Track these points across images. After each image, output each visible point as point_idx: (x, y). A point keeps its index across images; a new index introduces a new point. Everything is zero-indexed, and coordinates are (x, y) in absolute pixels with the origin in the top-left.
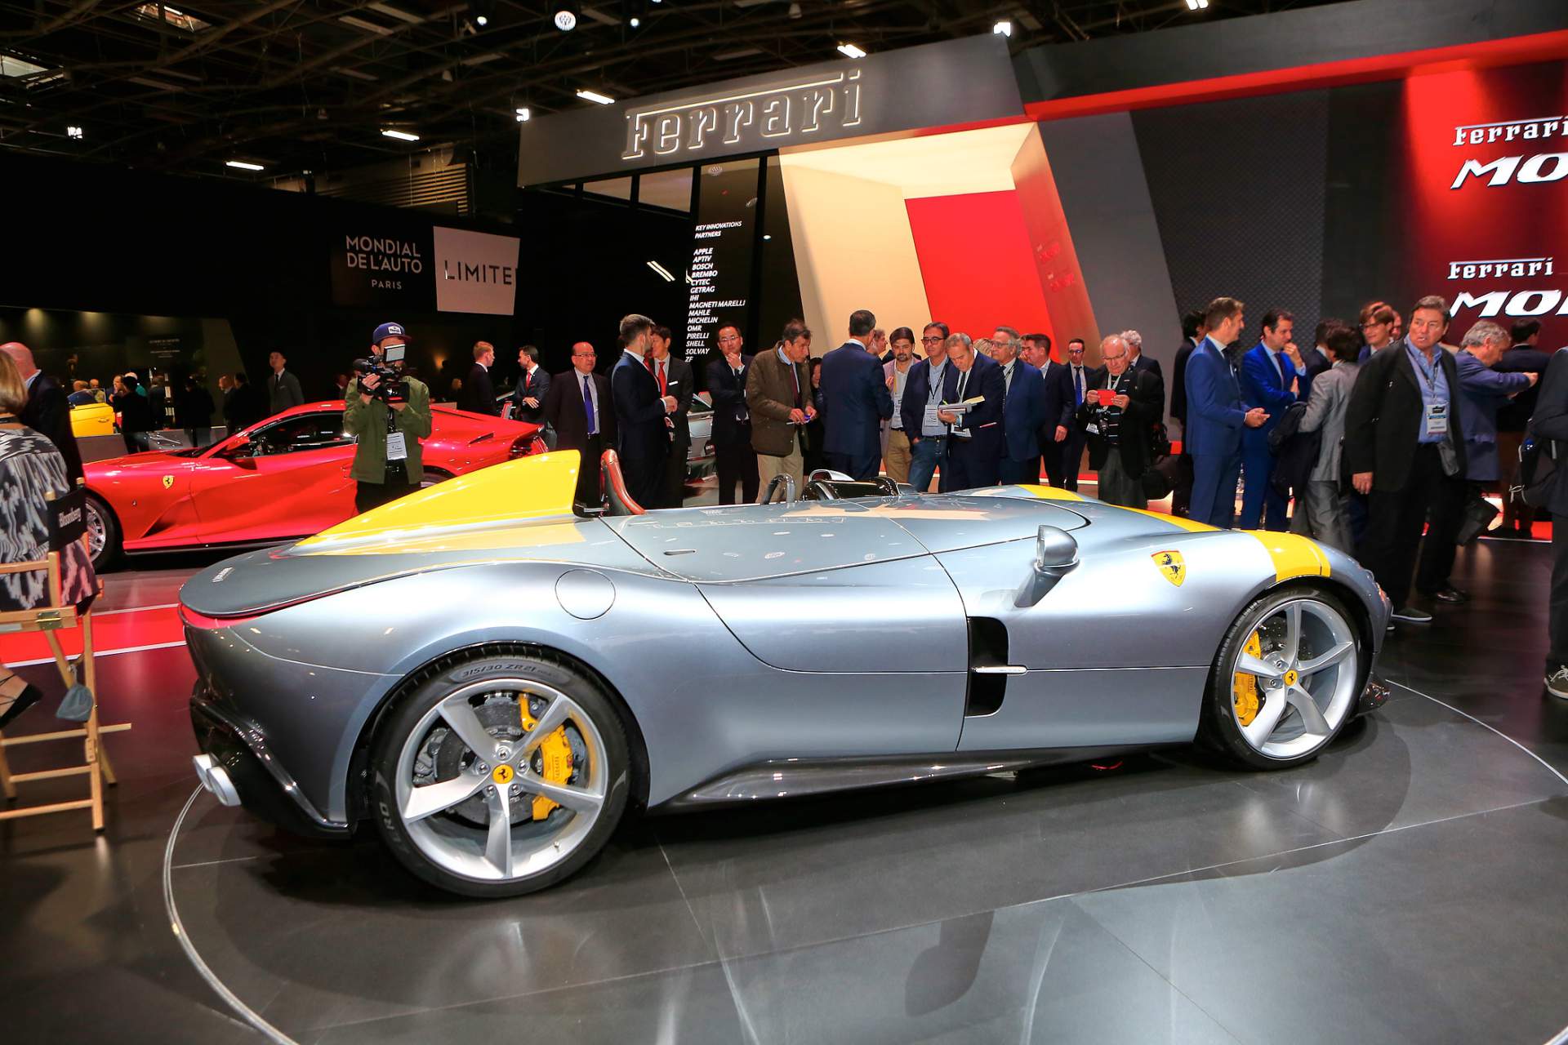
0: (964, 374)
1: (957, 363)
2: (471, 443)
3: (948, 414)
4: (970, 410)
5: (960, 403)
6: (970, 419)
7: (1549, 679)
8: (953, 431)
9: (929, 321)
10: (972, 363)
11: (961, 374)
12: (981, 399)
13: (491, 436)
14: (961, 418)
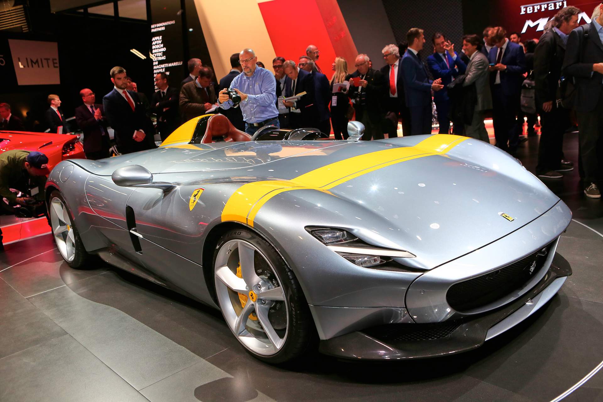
0: (294, 81)
1: (290, 76)
2: (40, 148)
3: (289, 102)
4: (299, 99)
5: (294, 96)
6: (300, 103)
7: (586, 190)
8: (291, 111)
9: (274, 56)
10: (297, 75)
11: (293, 81)
12: (305, 93)
13: (51, 143)
14: (295, 104)
